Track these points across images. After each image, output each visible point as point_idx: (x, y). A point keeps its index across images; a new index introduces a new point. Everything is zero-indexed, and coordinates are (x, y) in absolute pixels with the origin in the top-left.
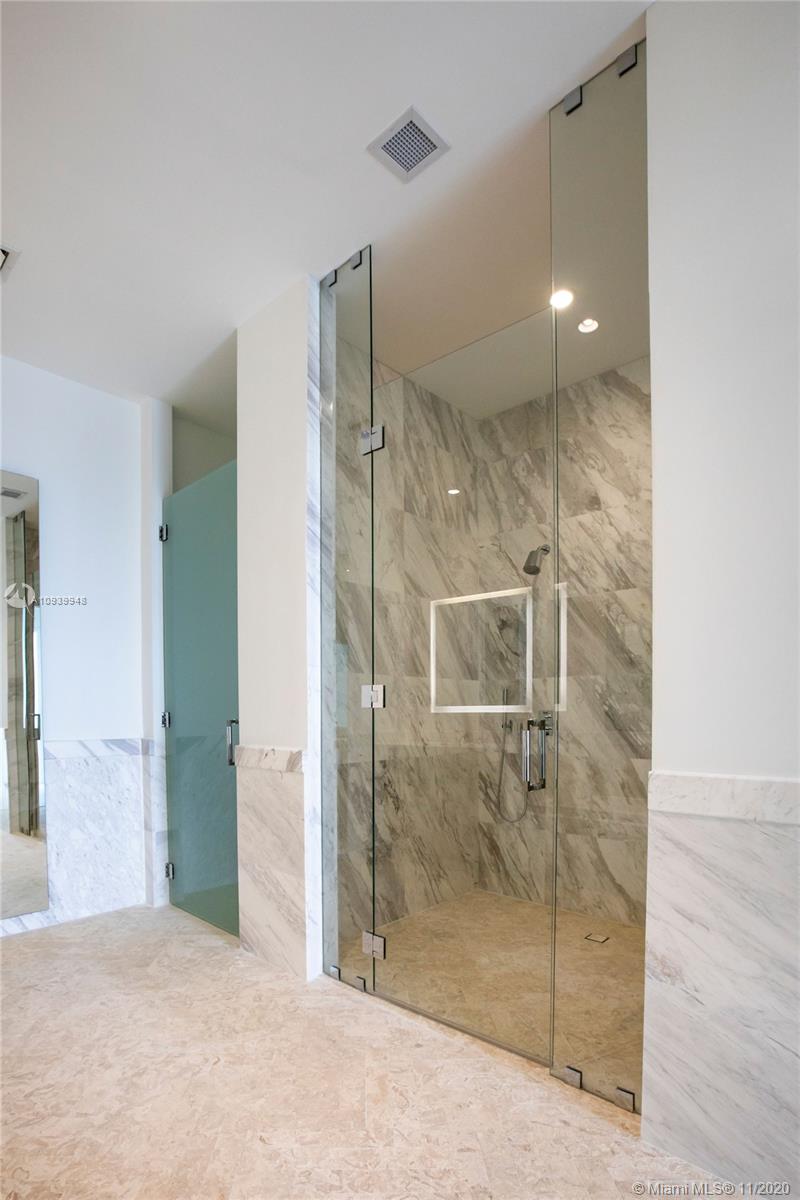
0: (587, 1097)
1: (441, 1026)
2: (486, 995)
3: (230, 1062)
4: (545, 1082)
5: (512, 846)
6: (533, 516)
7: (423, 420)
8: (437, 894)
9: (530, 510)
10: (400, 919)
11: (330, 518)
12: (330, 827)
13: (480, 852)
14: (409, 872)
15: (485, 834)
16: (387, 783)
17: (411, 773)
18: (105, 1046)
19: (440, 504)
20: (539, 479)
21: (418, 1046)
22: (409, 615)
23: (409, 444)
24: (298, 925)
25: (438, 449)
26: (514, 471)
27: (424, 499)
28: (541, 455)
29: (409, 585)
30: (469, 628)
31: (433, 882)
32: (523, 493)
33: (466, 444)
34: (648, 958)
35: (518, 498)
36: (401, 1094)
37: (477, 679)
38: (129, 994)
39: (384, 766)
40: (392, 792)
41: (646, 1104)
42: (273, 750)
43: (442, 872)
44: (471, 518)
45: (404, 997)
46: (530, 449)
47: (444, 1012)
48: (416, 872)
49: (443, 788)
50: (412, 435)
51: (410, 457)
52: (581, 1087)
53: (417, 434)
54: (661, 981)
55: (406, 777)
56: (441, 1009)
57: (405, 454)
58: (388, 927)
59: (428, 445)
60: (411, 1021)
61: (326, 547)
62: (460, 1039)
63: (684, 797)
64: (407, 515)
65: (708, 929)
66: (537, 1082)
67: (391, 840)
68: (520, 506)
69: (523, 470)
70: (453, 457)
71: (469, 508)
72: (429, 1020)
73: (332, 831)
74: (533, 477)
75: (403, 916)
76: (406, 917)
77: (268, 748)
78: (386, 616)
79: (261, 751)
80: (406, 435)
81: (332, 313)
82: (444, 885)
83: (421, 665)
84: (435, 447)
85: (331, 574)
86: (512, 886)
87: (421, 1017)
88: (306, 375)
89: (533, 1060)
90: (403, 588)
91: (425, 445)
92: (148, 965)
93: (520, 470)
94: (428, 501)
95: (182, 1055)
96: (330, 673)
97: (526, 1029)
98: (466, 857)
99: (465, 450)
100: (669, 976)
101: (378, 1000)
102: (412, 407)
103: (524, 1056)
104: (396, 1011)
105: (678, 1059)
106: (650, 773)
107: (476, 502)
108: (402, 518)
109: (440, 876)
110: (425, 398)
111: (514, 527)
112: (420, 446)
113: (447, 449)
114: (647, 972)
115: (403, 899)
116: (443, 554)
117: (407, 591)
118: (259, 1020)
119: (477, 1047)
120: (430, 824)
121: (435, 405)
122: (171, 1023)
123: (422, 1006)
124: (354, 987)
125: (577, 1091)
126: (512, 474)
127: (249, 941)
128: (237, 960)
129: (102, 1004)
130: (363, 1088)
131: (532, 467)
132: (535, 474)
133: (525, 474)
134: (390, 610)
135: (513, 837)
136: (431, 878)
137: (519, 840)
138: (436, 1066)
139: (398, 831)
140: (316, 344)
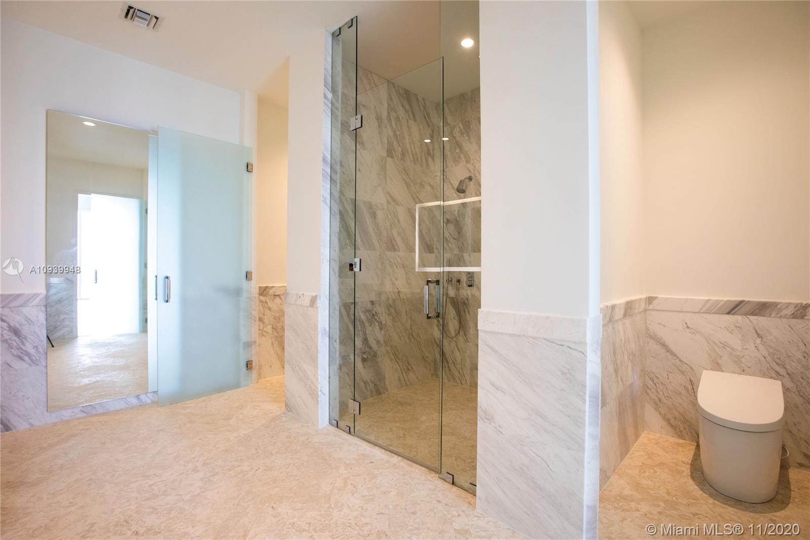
0: (455, 489)
1: (387, 452)
2: (418, 437)
3: (265, 470)
4: (435, 481)
5: (452, 352)
6: (464, 159)
7: (400, 104)
8: (406, 379)
9: (462, 156)
10: (382, 395)
11: (336, 163)
12: (334, 339)
13: (435, 356)
14: (388, 366)
15: (438, 345)
16: (375, 314)
17: (390, 308)
18: (197, 461)
19: (410, 152)
20: (467, 138)
21: (372, 462)
22: (389, 216)
23: (390, 119)
24: (314, 394)
25: (409, 121)
26: (453, 133)
27: (400, 149)
28: (468, 124)
29: (390, 199)
30: (428, 222)
31: (404, 374)
32: (459, 146)
33: (427, 117)
34: (479, 410)
35: (456, 148)
36: (355, 487)
37: (433, 253)
38: (216, 435)
39: (373, 304)
40: (378, 319)
41: (479, 490)
42: (303, 294)
43: (410, 367)
44: (430, 159)
45: (372, 438)
46: (462, 121)
47: (391, 445)
48: (393, 367)
49: (411, 318)
50: (393, 114)
51: (391, 126)
52: (453, 483)
53: (396, 112)
54: (484, 422)
55: (387, 311)
56: (390, 444)
57: (388, 124)
58: (374, 399)
59: (402, 118)
60: (372, 450)
61: (333, 180)
62: (396, 459)
63: (494, 323)
64: (389, 159)
65: (505, 394)
66: (431, 481)
67: (377, 348)
68: (457, 153)
69: (459, 133)
70: (419, 125)
71: (429, 153)
72: (381, 449)
73: (336, 341)
74: (464, 137)
75: (384, 393)
76: (386, 393)
77: (300, 293)
78: (375, 217)
79: (297, 295)
80: (389, 113)
81: (339, 49)
82: (411, 375)
83: (397, 245)
84: (407, 120)
85: (337, 195)
86: (452, 376)
87: (377, 447)
88: (323, 85)
89: (431, 470)
90: (386, 201)
91: (401, 119)
92: (230, 419)
93: (457, 133)
94: (402, 151)
95: (239, 466)
96: (335, 251)
97: (435, 454)
98: (426, 359)
99: (427, 121)
100: (488, 419)
101: (356, 438)
102: (393, 97)
103: (427, 468)
104: (364, 444)
105: (492, 464)
106: (479, 310)
107: (433, 150)
108: (386, 162)
109: (408, 369)
110: (401, 91)
111: (454, 165)
112: (398, 119)
113: (415, 120)
114: (478, 418)
115: (385, 382)
116: (411, 180)
117: (388, 202)
118: (286, 448)
119: (404, 464)
120: (402, 338)
121: (407, 96)
122: (237, 450)
123: (380, 442)
124: (344, 431)
125: (451, 486)
126: (453, 135)
127: (290, 406)
128: (282, 416)
129: (200, 439)
130: (335, 483)
131: (463, 131)
132: (465, 135)
133: (459, 135)
134: (377, 213)
135: (453, 347)
136: (403, 371)
137: (456, 349)
138: (378, 473)
139: (382, 342)
140: (329, 68)
